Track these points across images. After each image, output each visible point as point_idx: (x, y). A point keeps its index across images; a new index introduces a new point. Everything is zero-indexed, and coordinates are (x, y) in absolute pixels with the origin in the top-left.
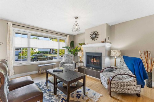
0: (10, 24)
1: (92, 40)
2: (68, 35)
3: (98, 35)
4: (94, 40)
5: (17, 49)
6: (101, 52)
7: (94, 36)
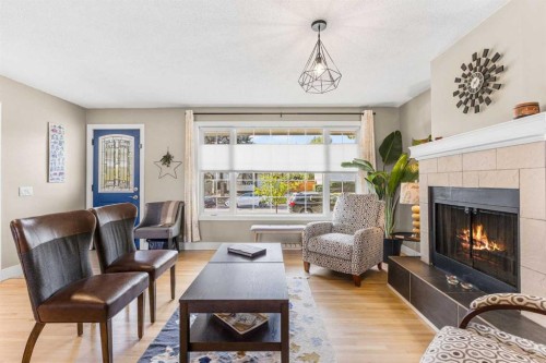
0: (190, 113)
1: (466, 111)
2: (365, 112)
3: (502, 69)
4: (477, 110)
5: (208, 176)
6: (514, 186)
7: (476, 83)
